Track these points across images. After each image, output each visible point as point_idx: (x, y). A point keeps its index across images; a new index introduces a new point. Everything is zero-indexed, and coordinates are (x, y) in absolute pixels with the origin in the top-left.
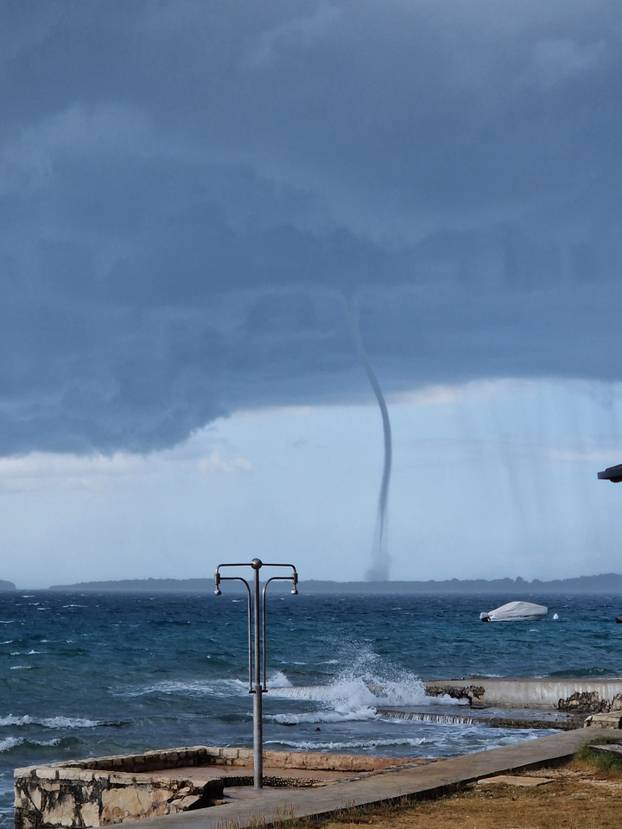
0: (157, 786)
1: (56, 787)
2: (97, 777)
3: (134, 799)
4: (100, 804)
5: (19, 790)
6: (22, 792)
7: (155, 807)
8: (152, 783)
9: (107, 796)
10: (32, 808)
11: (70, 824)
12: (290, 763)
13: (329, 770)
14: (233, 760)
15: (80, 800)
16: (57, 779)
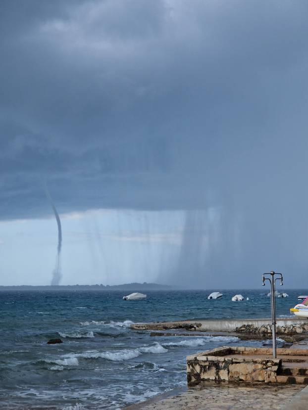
0: (255, 362)
1: (207, 364)
2: (226, 359)
3: (245, 368)
4: (228, 370)
5: (189, 365)
6: (191, 366)
7: (254, 371)
8: (253, 361)
9: (231, 367)
10: (195, 372)
11: (214, 378)
12: (269, 352)
13: (286, 355)
14: (243, 352)
15: (218, 368)
16: (207, 361)
